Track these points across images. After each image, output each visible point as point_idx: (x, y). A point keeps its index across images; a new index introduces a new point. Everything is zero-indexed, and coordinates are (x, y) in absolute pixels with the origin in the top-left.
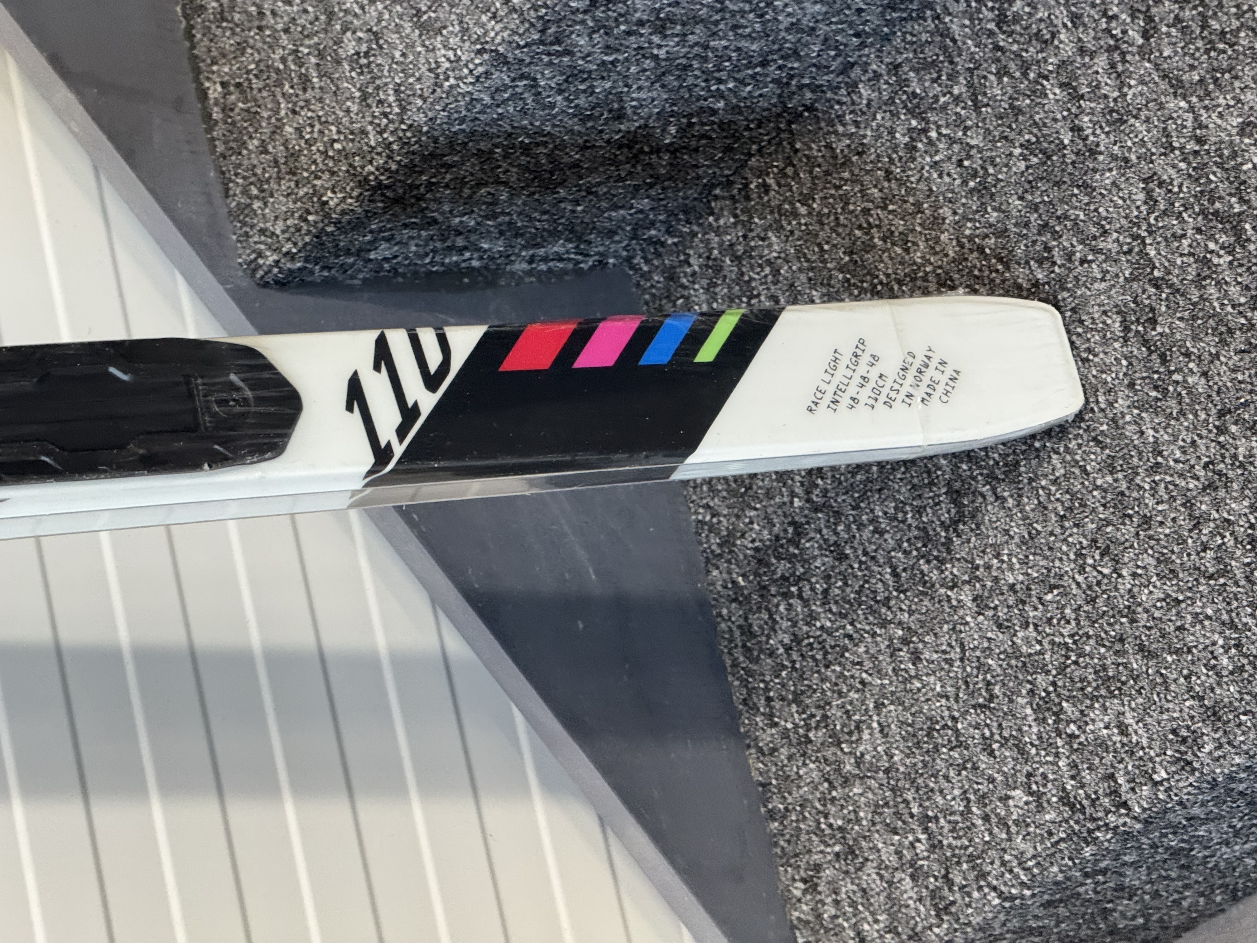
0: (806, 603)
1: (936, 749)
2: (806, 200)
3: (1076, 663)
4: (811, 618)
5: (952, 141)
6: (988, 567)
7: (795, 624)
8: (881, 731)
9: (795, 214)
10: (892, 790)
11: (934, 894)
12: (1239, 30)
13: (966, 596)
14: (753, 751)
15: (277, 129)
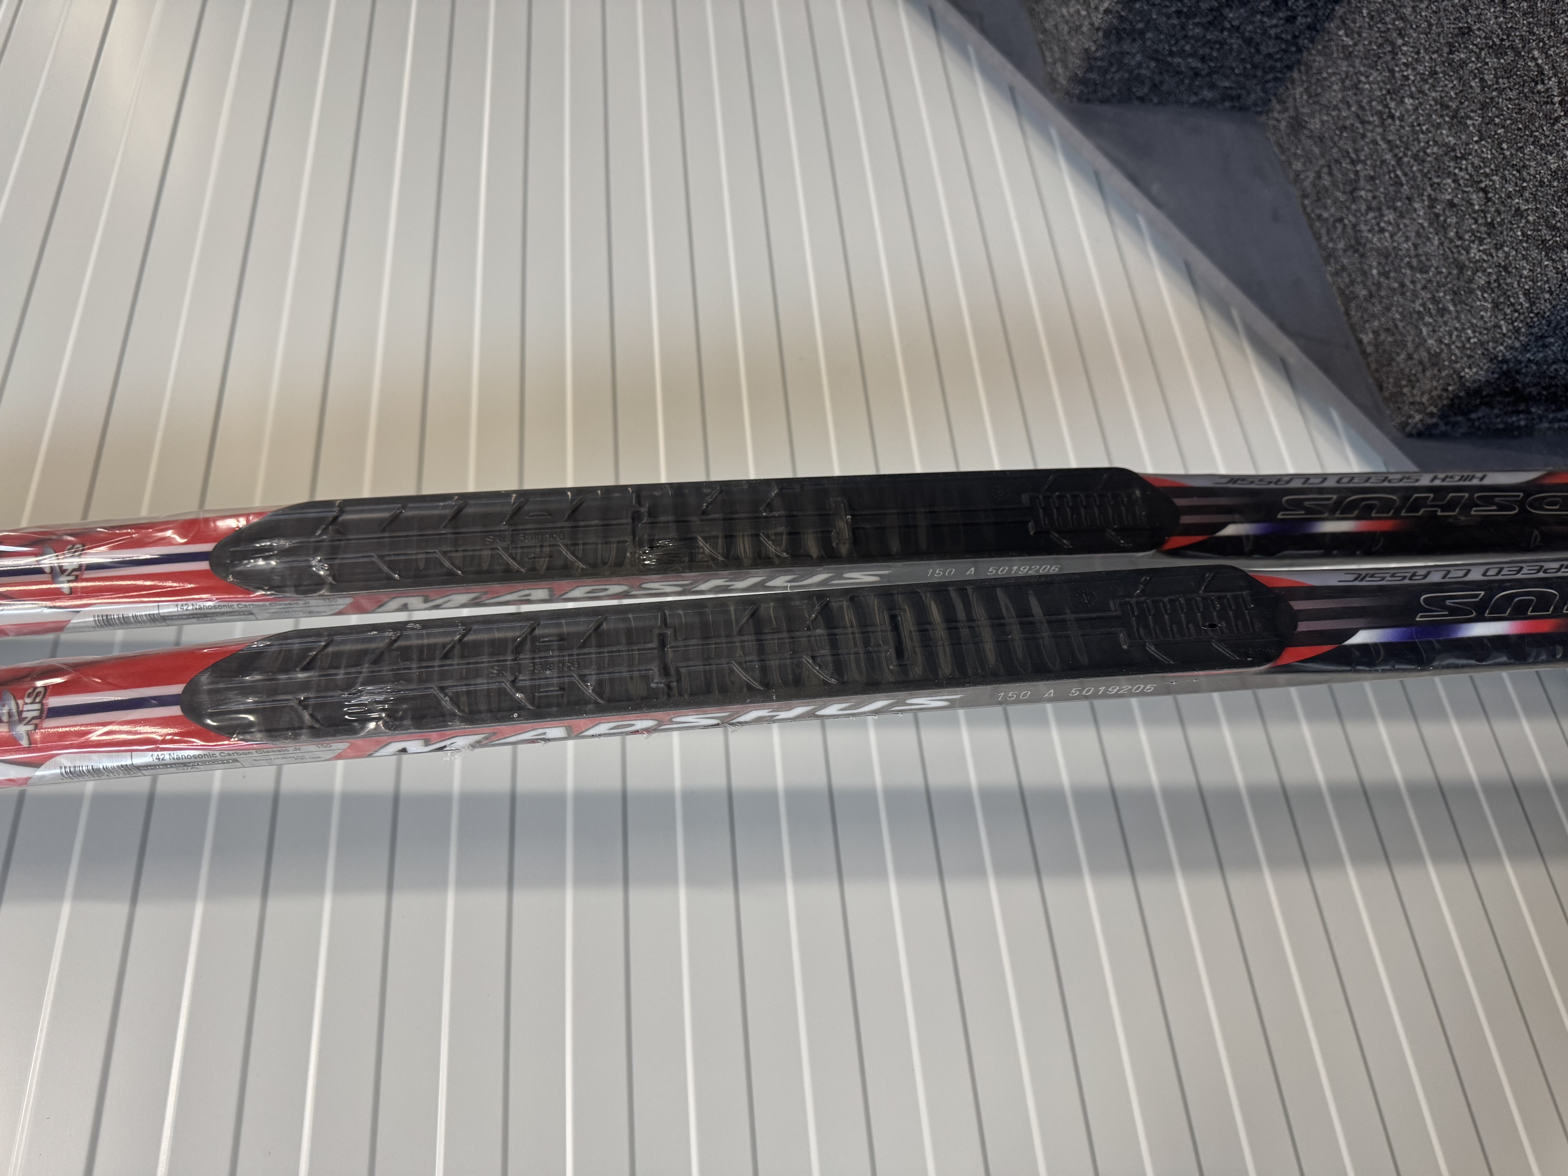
15: (1421, 343)
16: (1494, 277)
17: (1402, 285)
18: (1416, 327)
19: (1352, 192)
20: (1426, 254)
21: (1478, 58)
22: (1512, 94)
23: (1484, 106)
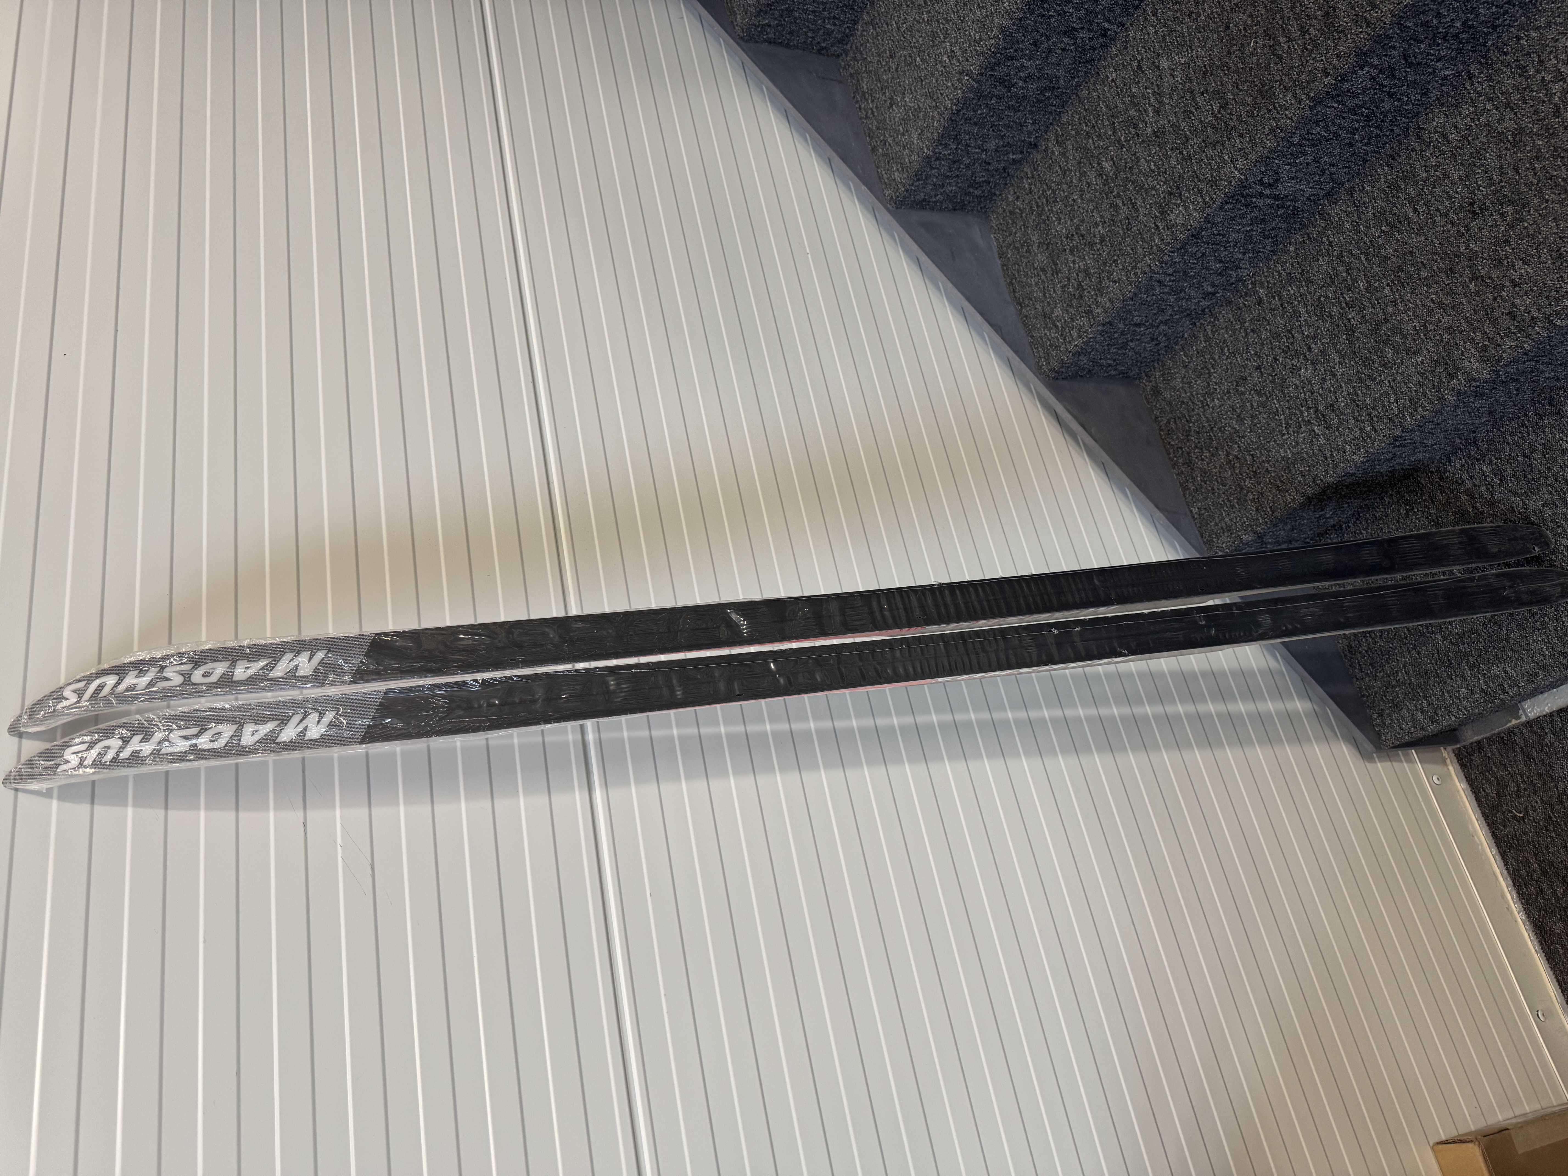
0: (1373, 639)
1: (1429, 678)
2: (1364, 529)
3: (1485, 654)
4: (1376, 643)
5: (1423, 512)
6: (1448, 628)
7: (1369, 644)
8: (1406, 673)
9: (1362, 534)
10: (1412, 689)
11: (1430, 717)
12: (1540, 478)
13: (1438, 636)
14: (1355, 679)
16: (1256, 497)
17: (1213, 489)
18: (1220, 511)
19: (1187, 436)
20: (1225, 477)
21: (1250, 393)
22: (1265, 416)
23: (1252, 416)
